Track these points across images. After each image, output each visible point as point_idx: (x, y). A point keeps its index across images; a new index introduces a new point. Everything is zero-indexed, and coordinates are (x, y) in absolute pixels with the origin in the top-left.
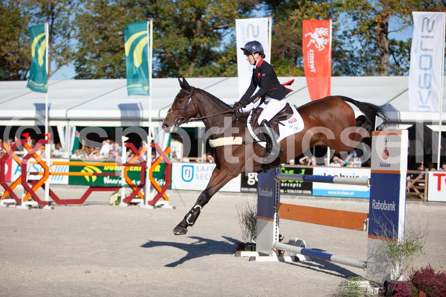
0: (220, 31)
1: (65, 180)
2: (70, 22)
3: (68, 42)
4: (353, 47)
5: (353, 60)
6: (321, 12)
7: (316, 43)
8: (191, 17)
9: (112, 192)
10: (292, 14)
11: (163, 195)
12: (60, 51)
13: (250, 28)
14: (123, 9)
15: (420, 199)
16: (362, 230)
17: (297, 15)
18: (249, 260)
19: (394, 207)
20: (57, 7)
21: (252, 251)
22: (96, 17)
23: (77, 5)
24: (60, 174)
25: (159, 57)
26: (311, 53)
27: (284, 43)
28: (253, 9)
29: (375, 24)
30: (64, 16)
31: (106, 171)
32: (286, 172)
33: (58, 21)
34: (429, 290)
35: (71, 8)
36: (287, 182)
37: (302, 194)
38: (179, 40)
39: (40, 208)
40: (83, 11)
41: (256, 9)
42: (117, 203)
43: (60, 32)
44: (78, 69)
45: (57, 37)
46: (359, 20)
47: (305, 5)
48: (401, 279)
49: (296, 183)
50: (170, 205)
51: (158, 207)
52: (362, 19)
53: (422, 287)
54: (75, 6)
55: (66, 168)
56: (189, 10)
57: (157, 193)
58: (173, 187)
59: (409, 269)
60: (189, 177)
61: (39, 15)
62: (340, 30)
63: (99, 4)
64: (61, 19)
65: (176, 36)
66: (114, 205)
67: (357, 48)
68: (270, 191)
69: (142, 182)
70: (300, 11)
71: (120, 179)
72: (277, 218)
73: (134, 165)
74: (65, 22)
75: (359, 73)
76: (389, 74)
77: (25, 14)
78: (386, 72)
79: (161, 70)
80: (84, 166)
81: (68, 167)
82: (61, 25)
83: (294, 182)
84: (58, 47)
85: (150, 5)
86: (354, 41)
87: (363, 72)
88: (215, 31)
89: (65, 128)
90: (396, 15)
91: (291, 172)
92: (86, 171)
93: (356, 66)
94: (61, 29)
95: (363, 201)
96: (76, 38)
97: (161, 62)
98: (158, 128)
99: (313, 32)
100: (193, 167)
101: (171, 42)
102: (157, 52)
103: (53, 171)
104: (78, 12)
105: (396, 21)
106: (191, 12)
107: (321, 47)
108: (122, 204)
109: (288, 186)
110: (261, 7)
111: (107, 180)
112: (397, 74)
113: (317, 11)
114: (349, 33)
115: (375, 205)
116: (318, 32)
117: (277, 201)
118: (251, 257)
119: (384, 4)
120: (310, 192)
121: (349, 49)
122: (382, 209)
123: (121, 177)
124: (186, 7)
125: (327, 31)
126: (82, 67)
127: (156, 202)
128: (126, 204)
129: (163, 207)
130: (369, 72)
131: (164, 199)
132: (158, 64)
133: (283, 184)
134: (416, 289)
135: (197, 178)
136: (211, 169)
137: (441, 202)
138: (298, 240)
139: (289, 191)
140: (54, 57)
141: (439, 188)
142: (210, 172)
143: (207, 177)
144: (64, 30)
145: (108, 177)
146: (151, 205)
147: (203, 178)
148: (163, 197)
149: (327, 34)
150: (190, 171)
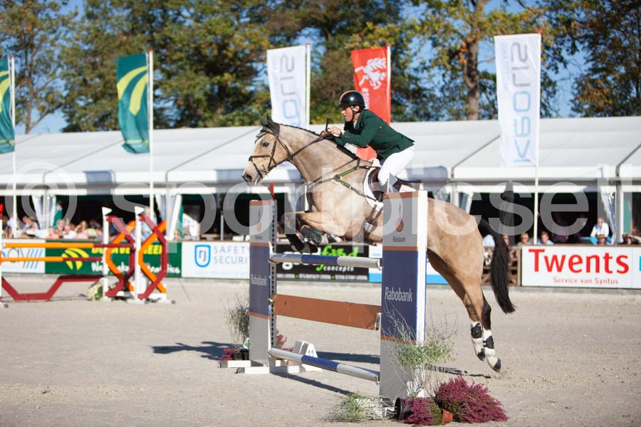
0: (254, 65)
1: (41, 267)
2: (55, 58)
3: (54, 83)
4: (433, 83)
5: (434, 102)
6: (387, 37)
7: (370, 79)
9: (91, 283)
11: (159, 286)
12: (44, 95)
13: (284, 60)
14: (125, 38)
15: (511, 284)
16: (373, 329)
17: (355, 42)
18: (237, 373)
19: (410, 296)
20: (38, 37)
21: (243, 359)
23: (64, 33)
24: (33, 260)
25: (176, 101)
26: (365, 93)
28: (298, 35)
29: (457, 52)
30: (48, 49)
31: (94, 255)
32: (334, 251)
33: (39, 55)
34: (457, 411)
35: (57, 39)
37: (355, 281)
38: (197, 80)
41: (304, 35)
42: (98, 296)
43: (42, 70)
45: (39, 76)
46: (440, 48)
47: (366, 29)
48: (422, 394)
50: (168, 298)
51: (153, 301)
52: (444, 46)
53: (448, 406)
54: (62, 35)
55: (41, 251)
57: (150, 282)
58: (184, 275)
59: (433, 381)
60: (205, 260)
61: (16, 48)
62: (412, 61)
66: (94, 299)
67: (439, 83)
68: (264, 278)
69: (131, 267)
70: (360, 36)
71: (101, 264)
72: (273, 315)
73: (119, 246)
75: (443, 117)
76: (481, 117)
78: (476, 116)
79: (179, 118)
80: (66, 249)
81: (44, 250)
84: (43, 89)
86: (434, 76)
87: (447, 117)
88: (249, 64)
89: (42, 198)
90: (486, 39)
91: (340, 251)
92: (69, 255)
93: (438, 110)
95: (435, 288)
96: (64, 76)
97: (179, 107)
98: (165, 196)
100: (209, 247)
102: (174, 95)
103: (25, 256)
104: (64, 43)
105: (489, 47)
106: (212, 40)
107: (377, 85)
108: (105, 298)
109: (337, 270)
110: (310, 32)
111: (95, 267)
112: (490, 118)
113: (380, 36)
114: (428, 64)
115: (389, 294)
116: (372, 64)
117: (273, 291)
118: (239, 368)
119: (471, 25)
120: (365, 278)
121: (428, 86)
122: (396, 300)
123: (102, 262)
125: (384, 62)
127: (149, 294)
128: (110, 299)
129: (159, 301)
130: (457, 116)
131: (160, 291)
132: (175, 110)
133: (329, 268)
134: (438, 408)
135: (217, 262)
136: (233, 249)
137: (539, 287)
138: (305, 344)
139: (337, 277)
140: (35, 102)
141: (537, 269)
142: (232, 254)
143: (229, 260)
144: (47, 67)
145: (98, 263)
146: (141, 299)
147: (224, 261)
148: (158, 288)
149: (385, 66)
150: (205, 253)
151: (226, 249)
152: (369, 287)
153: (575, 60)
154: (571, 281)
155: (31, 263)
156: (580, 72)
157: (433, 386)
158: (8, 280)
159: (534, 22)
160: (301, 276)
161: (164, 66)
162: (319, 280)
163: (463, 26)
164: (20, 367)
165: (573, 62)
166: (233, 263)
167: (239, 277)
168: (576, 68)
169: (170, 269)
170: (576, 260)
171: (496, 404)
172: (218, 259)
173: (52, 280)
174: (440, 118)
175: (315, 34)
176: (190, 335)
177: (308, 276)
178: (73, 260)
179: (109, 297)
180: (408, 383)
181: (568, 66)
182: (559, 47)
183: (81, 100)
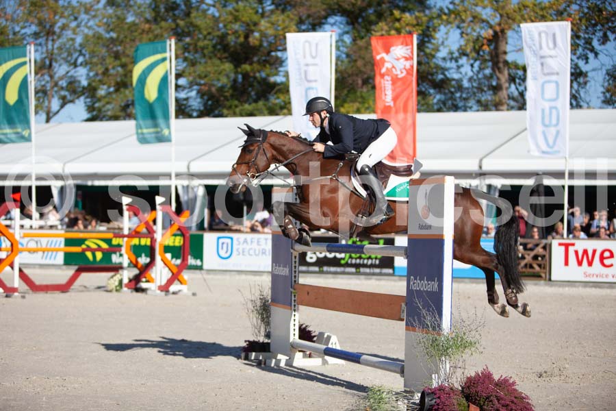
0: (279, 54)
1: (60, 258)
2: (77, 45)
3: (75, 72)
4: (461, 73)
5: (462, 92)
7: (393, 67)
8: (237, 35)
9: (111, 274)
10: (376, 29)
11: (179, 278)
12: (64, 85)
14: (147, 26)
15: (539, 278)
17: (382, 30)
19: (436, 286)
20: (59, 24)
21: (265, 351)
22: (112, 38)
23: (86, 20)
24: (52, 251)
25: (199, 92)
26: (387, 81)
27: (363, 69)
28: (324, 24)
30: (69, 37)
31: (115, 246)
33: (60, 43)
35: (78, 26)
36: (360, 258)
37: (380, 274)
38: (222, 67)
39: (7, 296)
40: (94, 29)
41: (330, 23)
42: (118, 288)
43: (63, 59)
44: (90, 109)
45: (60, 65)
47: (393, 17)
49: (372, 259)
50: (188, 289)
51: (174, 293)
52: (472, 35)
54: (83, 23)
55: (60, 244)
56: (236, 26)
57: (170, 275)
58: (205, 267)
60: (227, 252)
62: (439, 51)
63: (114, 20)
64: (65, 40)
65: (218, 62)
66: (114, 291)
68: (286, 267)
69: (151, 259)
70: (387, 24)
71: (121, 255)
72: (295, 305)
73: (140, 236)
74: (71, 45)
75: (471, 108)
76: (510, 108)
77: (15, 34)
78: (505, 107)
79: (202, 108)
80: (85, 240)
81: (63, 240)
82: (64, 49)
83: (370, 258)
84: (61, 78)
85: (183, 20)
86: (462, 66)
87: (475, 107)
88: (273, 54)
89: (62, 188)
92: (88, 246)
93: (466, 99)
94: (65, 55)
95: (462, 282)
96: (85, 66)
97: (202, 97)
98: (187, 187)
99: (388, 52)
100: (232, 239)
101: (209, 69)
102: (197, 84)
103: (44, 246)
105: (517, 37)
108: (125, 289)
109: (361, 262)
110: (336, 21)
111: (115, 259)
113: (407, 25)
114: (456, 54)
115: (414, 283)
116: (396, 52)
117: (295, 281)
119: (500, 14)
120: (390, 271)
121: (456, 76)
122: (422, 289)
123: (122, 253)
124: (231, 22)
125: (409, 51)
126: (97, 105)
127: (169, 286)
128: (130, 291)
129: (181, 293)
130: (485, 107)
131: (181, 283)
132: (199, 100)
133: (354, 261)
134: (464, 402)
135: (239, 254)
136: (256, 241)
137: (569, 282)
138: (328, 336)
139: (362, 270)
140: (56, 92)
141: (566, 263)
142: (255, 245)
143: (252, 252)
144: (68, 56)
145: (118, 254)
146: (162, 291)
147: (246, 253)
148: (179, 280)
149: (410, 54)
150: (227, 244)
151: (249, 241)
152: (395, 281)
153: (607, 51)
154: (601, 276)
155: (50, 253)
156: (612, 63)
157: (459, 379)
158: (26, 271)
159: (565, 10)
160: (325, 268)
161: (186, 54)
162: (343, 273)
163: (491, 15)
164: (36, 358)
165: (605, 52)
166: (256, 255)
167: (262, 269)
168: (608, 58)
169: (191, 261)
170: (607, 254)
171: (524, 398)
172: (241, 251)
173: (70, 271)
174: (468, 109)
175: (341, 23)
176: (210, 327)
177: (333, 269)
178: (93, 251)
179: (129, 288)
180: (433, 376)
181: (599, 56)
182: (591, 36)
183: (102, 89)
